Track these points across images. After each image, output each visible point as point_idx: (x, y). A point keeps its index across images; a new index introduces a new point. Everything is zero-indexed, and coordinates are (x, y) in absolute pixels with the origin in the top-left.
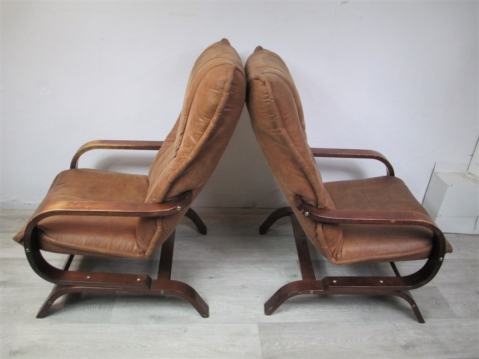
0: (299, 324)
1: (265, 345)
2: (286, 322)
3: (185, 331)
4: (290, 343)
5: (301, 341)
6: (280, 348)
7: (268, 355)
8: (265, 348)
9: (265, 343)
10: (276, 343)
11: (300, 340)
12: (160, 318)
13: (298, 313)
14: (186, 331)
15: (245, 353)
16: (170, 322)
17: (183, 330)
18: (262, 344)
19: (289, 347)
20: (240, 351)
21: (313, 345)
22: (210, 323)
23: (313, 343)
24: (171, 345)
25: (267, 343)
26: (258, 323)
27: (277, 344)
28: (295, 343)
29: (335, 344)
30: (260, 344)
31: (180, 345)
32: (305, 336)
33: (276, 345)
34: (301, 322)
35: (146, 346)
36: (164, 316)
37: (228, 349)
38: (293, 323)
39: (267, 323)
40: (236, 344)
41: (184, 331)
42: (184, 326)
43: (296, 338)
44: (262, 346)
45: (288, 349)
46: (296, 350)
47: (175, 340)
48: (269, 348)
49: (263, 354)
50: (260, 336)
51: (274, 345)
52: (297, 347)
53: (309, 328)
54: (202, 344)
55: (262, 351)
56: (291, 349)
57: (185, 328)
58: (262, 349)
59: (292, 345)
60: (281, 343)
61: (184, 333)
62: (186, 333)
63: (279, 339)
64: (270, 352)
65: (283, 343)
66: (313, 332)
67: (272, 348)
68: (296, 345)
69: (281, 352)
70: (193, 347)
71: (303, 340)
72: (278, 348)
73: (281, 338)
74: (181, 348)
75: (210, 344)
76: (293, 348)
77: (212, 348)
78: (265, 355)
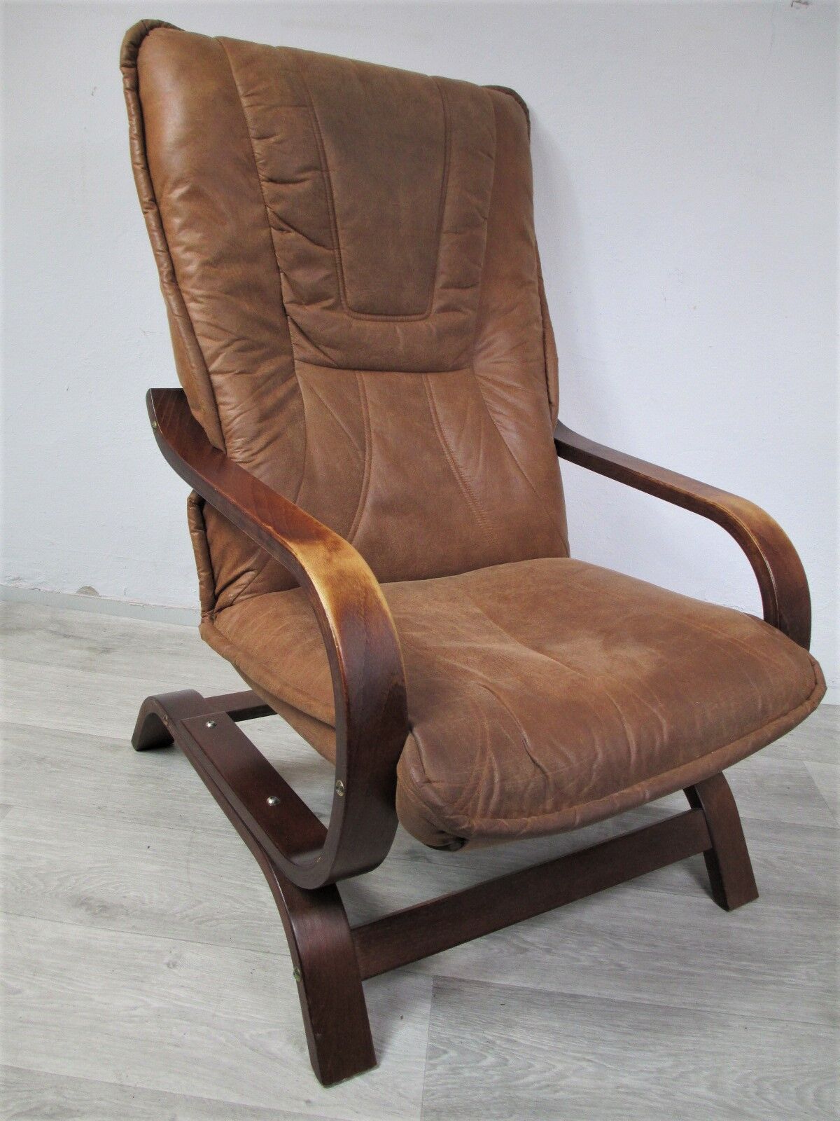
0: (586, 1000)
1: (445, 1057)
2: (539, 987)
3: (172, 965)
4: (538, 1066)
5: (584, 1064)
6: (496, 1078)
7: (448, 1096)
8: (440, 1069)
9: (445, 1052)
10: (486, 1057)
11: (579, 1060)
12: (104, 908)
13: (586, 963)
14: (174, 965)
16: (134, 927)
17: (166, 959)
18: (433, 1053)
19: (531, 1078)
21: (627, 1087)
22: (268, 952)
23: (627, 1080)
24: (107, 1004)
25: (453, 1053)
26: (436, 978)
27: (490, 1060)
28: (560, 1067)
29: (712, 1095)
30: (424, 1052)
31: (135, 1008)
32: (601, 1049)
33: (484, 1063)
34: (593, 998)
35: (19, 992)
36: (122, 906)
38: (562, 995)
41: (168, 965)
42: (174, 948)
43: (566, 1051)
44: (430, 1058)
45: (527, 1085)
46: (557, 1095)
47: (123, 986)
48: (454, 1071)
49: (427, 1091)
50: (433, 1024)
51: (478, 1062)
52: (563, 1083)
53: (619, 1023)
54: (214, 1016)
55: (425, 1077)
56: (540, 1088)
57: (174, 952)
58: (430, 1072)
59: (547, 1075)
60: (507, 1060)
61: (165, 967)
62: (175, 971)
63: (500, 1046)
64: (455, 1086)
65: (511, 1061)
66: (632, 1037)
67: (467, 1073)
68: (562, 1076)
69: (497, 1094)
70: (178, 1021)
71: (592, 1061)
72: (492, 1076)
73: (509, 1041)
74: (136, 1019)
75: (243, 1021)
76: (548, 1086)
77: (247, 1036)
78: (433, 1094)
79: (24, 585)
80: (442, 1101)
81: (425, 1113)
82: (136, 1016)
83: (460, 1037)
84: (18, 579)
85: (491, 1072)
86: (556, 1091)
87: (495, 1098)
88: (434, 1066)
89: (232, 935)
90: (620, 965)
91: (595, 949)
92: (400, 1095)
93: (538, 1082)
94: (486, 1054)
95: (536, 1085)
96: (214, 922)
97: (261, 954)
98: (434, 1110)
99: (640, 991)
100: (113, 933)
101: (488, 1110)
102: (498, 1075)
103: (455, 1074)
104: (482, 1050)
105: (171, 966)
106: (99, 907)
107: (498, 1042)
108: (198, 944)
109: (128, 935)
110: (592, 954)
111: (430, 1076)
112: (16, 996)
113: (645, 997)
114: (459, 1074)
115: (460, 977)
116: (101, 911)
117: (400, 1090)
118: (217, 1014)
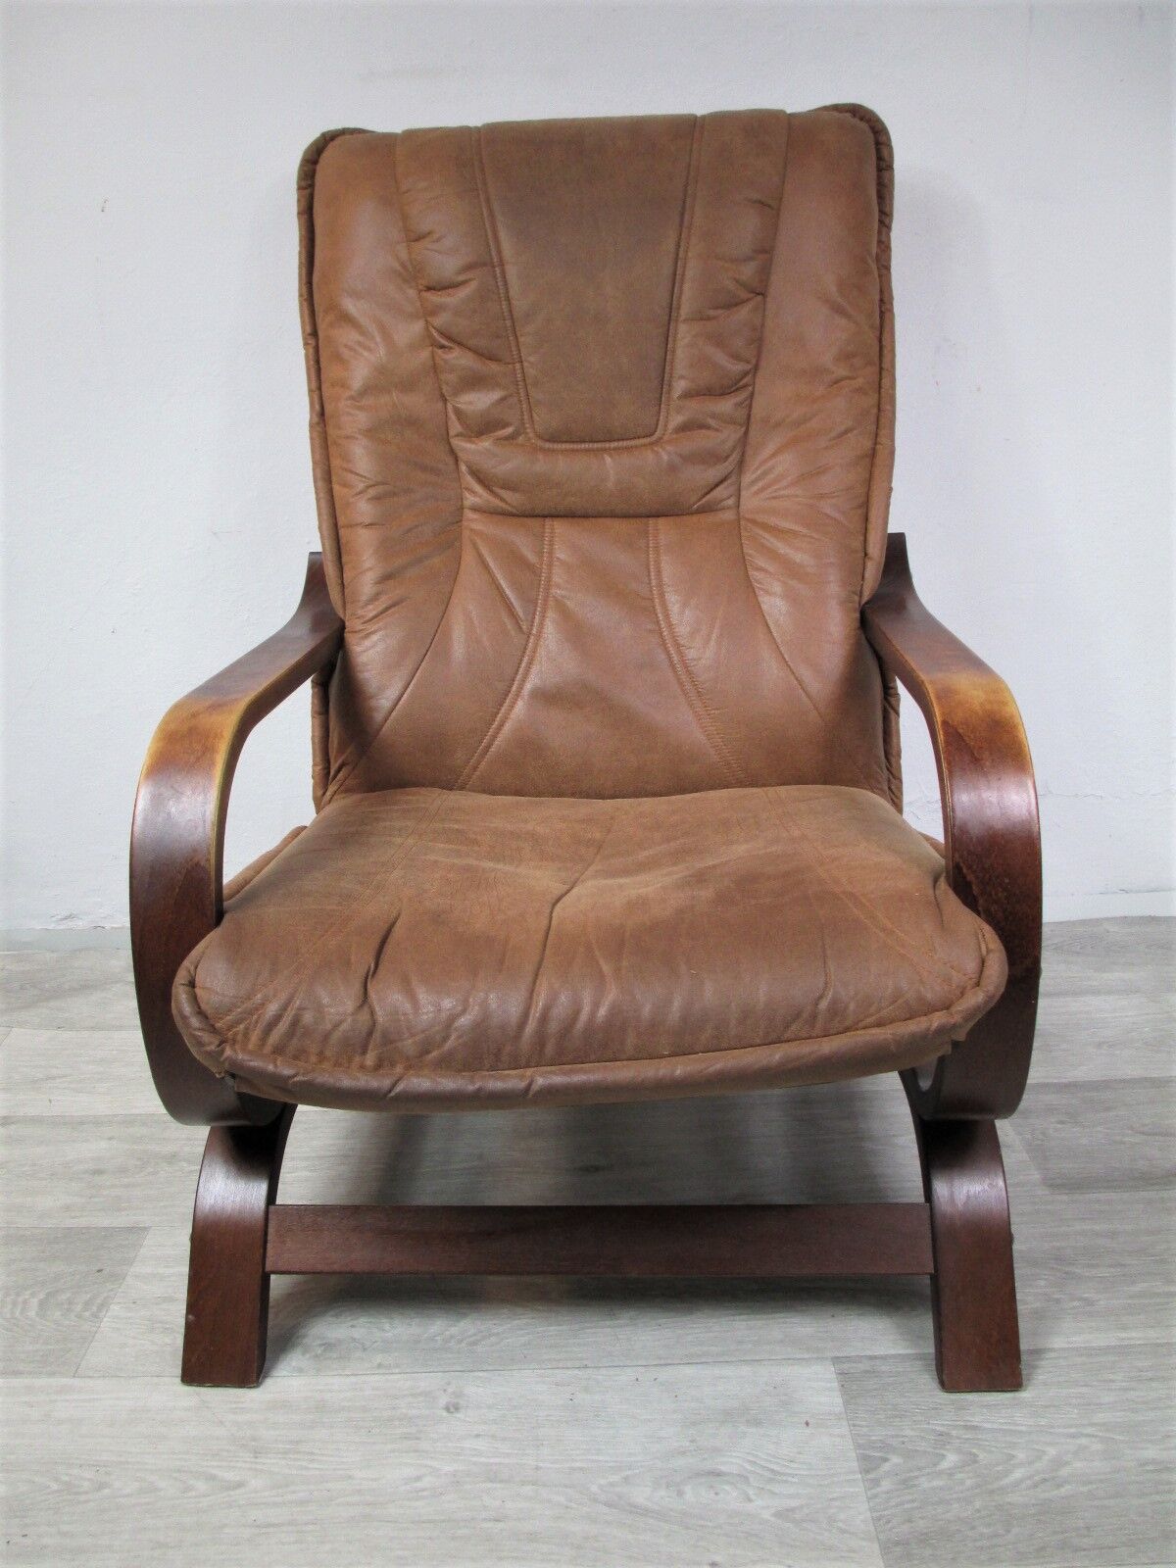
1: (886, 1466)
3: (453, 1408)
4: (1021, 1455)
5: (1084, 1441)
6: (969, 1483)
7: (910, 1521)
8: (886, 1485)
9: (886, 1460)
10: (944, 1456)
11: (1073, 1436)
14: (457, 1408)
15: (778, 1514)
16: (380, 1366)
17: (443, 1400)
18: (869, 1464)
19: (1018, 1474)
20: (750, 1500)
21: (1154, 1461)
22: (586, 1367)
23: (1151, 1453)
24: (375, 1480)
25: (895, 1459)
26: (836, 1360)
27: (951, 1459)
28: (1052, 1451)
30: (855, 1465)
31: (418, 1478)
32: (1099, 1417)
33: (945, 1465)
34: (1063, 1349)
35: (240, 1485)
36: (354, 1340)
37: (680, 1493)
39: (884, 1358)
40: (723, 1468)
41: (447, 1409)
42: (449, 1384)
43: (1052, 1427)
44: (867, 1472)
45: (1017, 1484)
46: (1064, 1491)
47: (393, 1451)
48: (907, 1483)
49: (879, 1519)
50: (854, 1425)
51: (935, 1465)
52: (1064, 1472)
53: (1111, 1377)
54: (537, 1468)
55: (869, 1499)
56: (1035, 1486)
57: (450, 1390)
58: (873, 1491)
59: (1038, 1465)
60: (975, 1455)
61: (445, 1414)
62: (458, 1415)
63: (959, 1438)
64: (915, 1505)
65: (982, 1456)
66: (1137, 1393)
67: (925, 1484)
68: (1058, 1463)
69: (978, 1504)
70: (490, 1485)
71: (1096, 1436)
72: (962, 1482)
73: (966, 1427)
74: (425, 1493)
75: (581, 1469)
76: (1045, 1480)
77: (594, 1488)
78: (888, 1522)
79: (80, 924)
80: (906, 1528)
81: (886, 1549)
82: (423, 1490)
83: (897, 1436)
84: (70, 917)
85: (959, 1476)
86: (1059, 1486)
87: (978, 1511)
88: (876, 1482)
89: (526, 1352)
90: (1085, 1299)
91: (1042, 1283)
92: (843, 1531)
93: (1030, 1477)
94: (945, 1453)
95: (1029, 1482)
96: (493, 1339)
97: (576, 1372)
98: (897, 1544)
99: (1124, 1328)
100: (353, 1379)
101: (973, 1528)
102: (969, 1478)
103: (906, 1488)
104: (935, 1448)
105: (452, 1410)
106: (321, 1345)
107: (954, 1433)
108: (481, 1374)
109: (377, 1378)
110: (1039, 1291)
111: (875, 1496)
112: (238, 1492)
113: (1135, 1336)
114: (915, 1486)
115: (869, 1353)
116: (325, 1350)
117: (840, 1525)
118: (541, 1465)
